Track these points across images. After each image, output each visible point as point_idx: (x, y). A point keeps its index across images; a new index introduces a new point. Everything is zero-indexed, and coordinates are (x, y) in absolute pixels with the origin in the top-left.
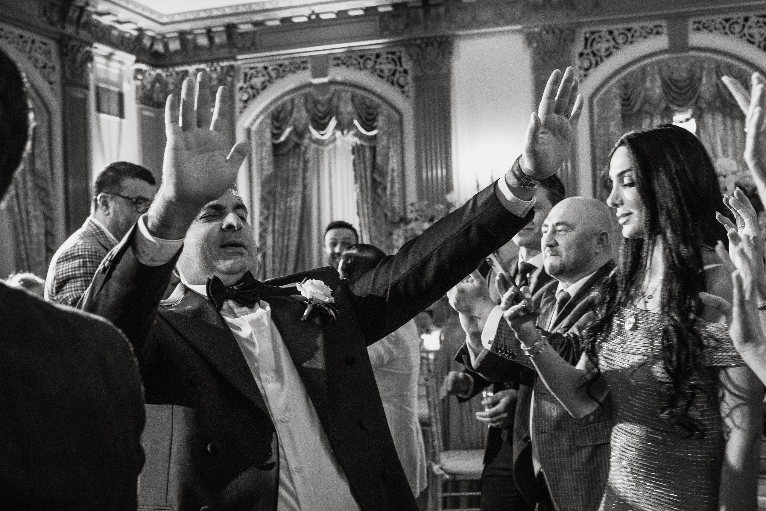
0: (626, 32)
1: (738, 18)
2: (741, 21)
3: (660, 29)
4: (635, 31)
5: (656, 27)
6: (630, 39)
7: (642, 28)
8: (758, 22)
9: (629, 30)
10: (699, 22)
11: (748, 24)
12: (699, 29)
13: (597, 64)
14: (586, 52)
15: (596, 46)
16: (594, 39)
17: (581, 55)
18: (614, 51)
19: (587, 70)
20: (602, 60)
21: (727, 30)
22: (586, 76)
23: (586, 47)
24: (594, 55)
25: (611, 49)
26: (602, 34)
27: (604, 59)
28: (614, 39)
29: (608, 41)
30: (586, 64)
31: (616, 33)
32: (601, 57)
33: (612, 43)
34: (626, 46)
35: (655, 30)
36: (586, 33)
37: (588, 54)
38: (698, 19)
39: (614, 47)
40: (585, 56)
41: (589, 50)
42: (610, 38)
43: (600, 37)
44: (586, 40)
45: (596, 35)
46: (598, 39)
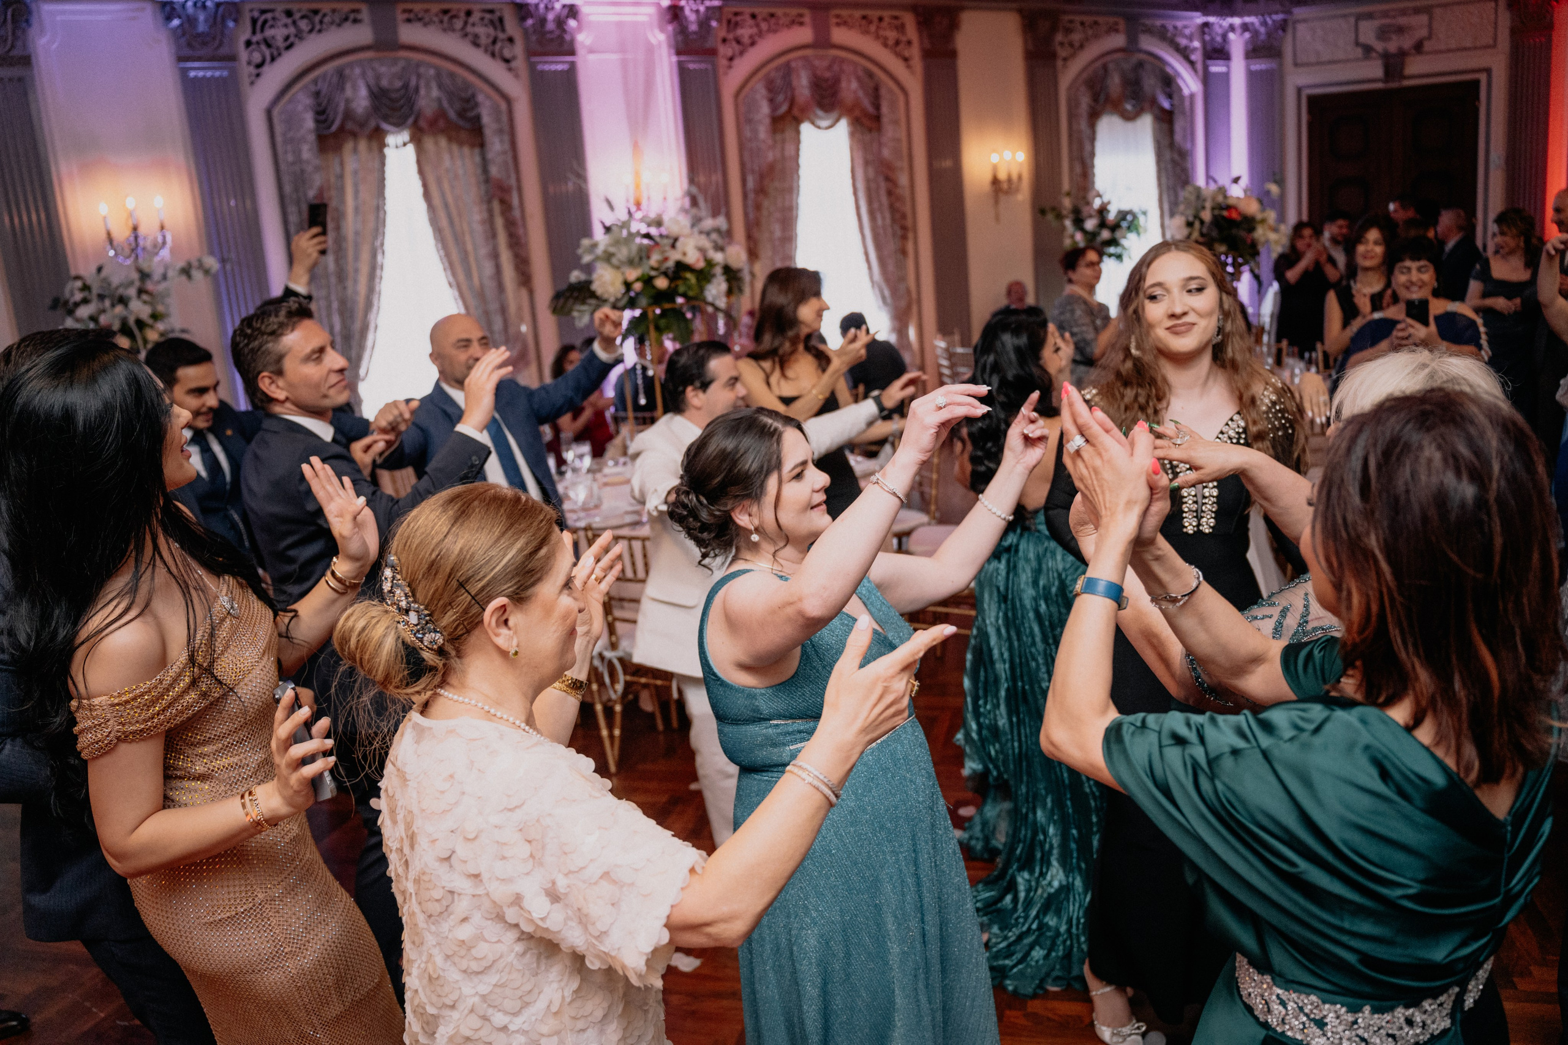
0: (311, 15)
1: (459, 10)
2: (462, 14)
3: (359, 17)
4: (325, 15)
5: (354, 11)
6: (318, 27)
7: (334, 11)
8: (482, 19)
9: (316, 12)
10: (410, 11)
11: (471, 20)
12: (409, 21)
13: (273, 59)
14: (255, 39)
15: (269, 33)
16: (265, 22)
17: (248, 44)
18: (297, 41)
19: (260, 66)
20: (280, 55)
21: (445, 25)
22: (258, 75)
23: (254, 32)
24: (269, 46)
25: (292, 39)
26: (277, 14)
27: (283, 52)
28: (294, 23)
29: (286, 26)
30: (257, 57)
31: (297, 16)
32: (278, 49)
33: (292, 30)
34: (313, 36)
35: (352, 16)
36: (251, 10)
37: (258, 43)
38: (409, 6)
39: (296, 36)
40: (253, 47)
41: (258, 37)
42: (289, 21)
43: (274, 19)
44: (254, 21)
45: (269, 16)
46: (270, 23)
